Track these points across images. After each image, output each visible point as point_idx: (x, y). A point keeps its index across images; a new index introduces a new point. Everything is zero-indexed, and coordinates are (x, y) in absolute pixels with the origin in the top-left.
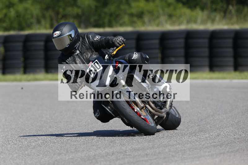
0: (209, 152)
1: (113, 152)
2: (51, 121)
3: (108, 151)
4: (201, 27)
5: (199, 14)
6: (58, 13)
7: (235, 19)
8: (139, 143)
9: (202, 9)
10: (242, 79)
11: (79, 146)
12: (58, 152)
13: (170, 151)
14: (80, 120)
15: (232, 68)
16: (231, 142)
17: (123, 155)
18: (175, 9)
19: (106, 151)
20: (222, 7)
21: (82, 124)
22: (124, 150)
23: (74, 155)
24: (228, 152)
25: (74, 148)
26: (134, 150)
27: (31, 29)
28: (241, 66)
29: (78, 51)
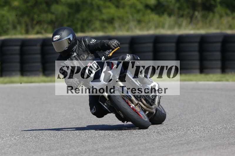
0: (176, 150)
1: (85, 151)
2: (27, 121)
3: (81, 149)
4: (169, 32)
5: (167, 20)
6: (32, 19)
7: (200, 24)
8: (110, 141)
9: (170, 15)
10: (208, 81)
11: (53, 145)
12: (33, 150)
13: (139, 149)
14: (54, 121)
15: (198, 71)
16: (197, 141)
17: (94, 153)
18: (144, 15)
19: (79, 149)
20: (188, 13)
21: (56, 124)
22: (96, 148)
23: (48, 153)
24: (194, 149)
25: (49, 147)
26: (106, 148)
27: (7, 34)
28: (207, 68)
29: (75, 54)
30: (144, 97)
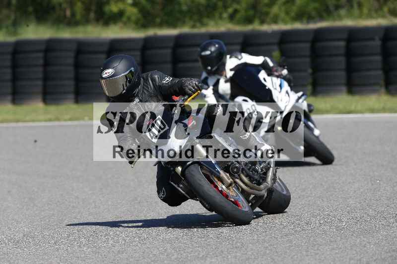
29: (137, 100)
30: (244, 172)
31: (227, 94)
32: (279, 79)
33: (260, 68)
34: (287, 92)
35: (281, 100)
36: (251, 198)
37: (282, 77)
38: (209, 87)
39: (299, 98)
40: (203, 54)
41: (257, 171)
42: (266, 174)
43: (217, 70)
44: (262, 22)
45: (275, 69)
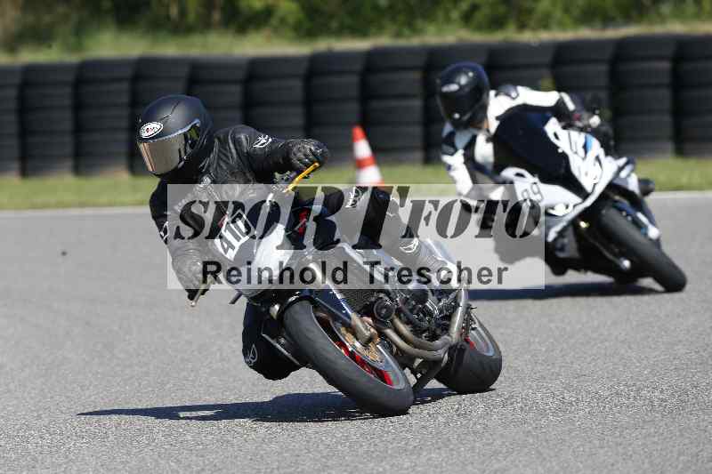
29: (207, 180)
30: (402, 315)
31: (489, 163)
32: (583, 135)
33: (549, 114)
34: (597, 158)
35: (586, 174)
36: (416, 364)
37: (589, 129)
38: (456, 150)
39: (621, 169)
40: (445, 89)
41: (430, 314)
42: (449, 317)
43: (471, 118)
44: (522, 27)
45: (577, 114)
